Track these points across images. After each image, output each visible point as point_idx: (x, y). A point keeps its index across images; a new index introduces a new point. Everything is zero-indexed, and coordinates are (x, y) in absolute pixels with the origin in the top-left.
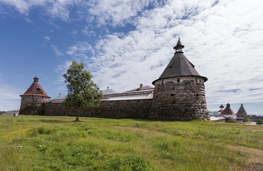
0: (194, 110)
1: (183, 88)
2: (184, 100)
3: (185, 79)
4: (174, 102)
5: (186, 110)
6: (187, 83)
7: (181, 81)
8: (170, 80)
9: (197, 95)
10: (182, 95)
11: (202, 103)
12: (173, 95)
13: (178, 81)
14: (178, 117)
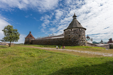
0: (78, 42)
1: (73, 33)
2: (74, 38)
3: (74, 29)
4: (69, 39)
5: (74, 42)
6: (75, 31)
7: (73, 30)
8: (68, 30)
9: (80, 35)
10: (73, 35)
11: (82, 39)
12: (69, 36)
13: (72, 30)
14: (70, 45)
